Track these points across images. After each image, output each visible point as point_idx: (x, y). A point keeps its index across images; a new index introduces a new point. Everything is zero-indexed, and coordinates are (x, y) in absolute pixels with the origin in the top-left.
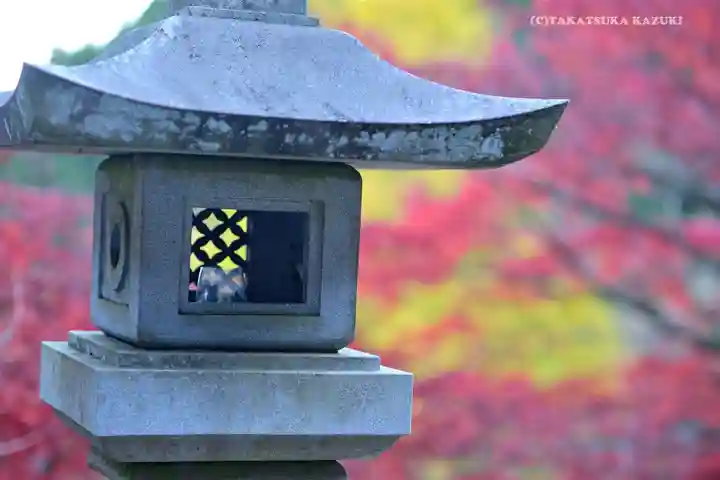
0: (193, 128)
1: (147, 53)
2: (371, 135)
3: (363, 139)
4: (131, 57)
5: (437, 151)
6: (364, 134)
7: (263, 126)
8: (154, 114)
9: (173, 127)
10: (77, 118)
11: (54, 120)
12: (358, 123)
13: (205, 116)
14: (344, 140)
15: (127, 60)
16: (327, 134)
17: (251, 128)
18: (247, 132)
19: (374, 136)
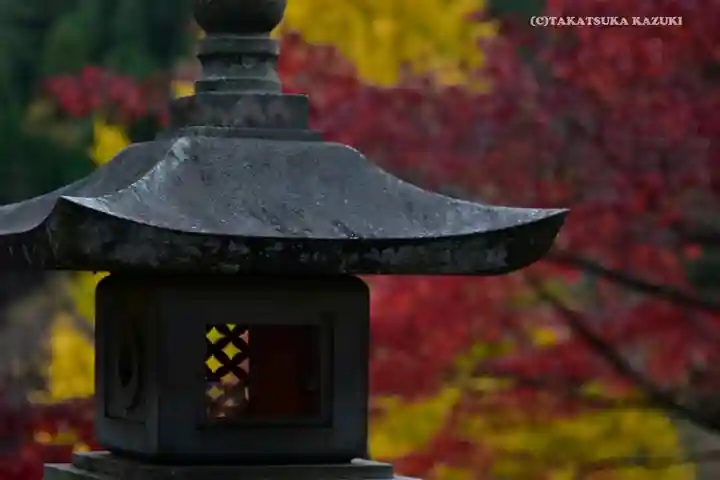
0: (214, 251)
1: (161, 177)
2: (380, 251)
3: (374, 255)
4: (147, 182)
5: (443, 264)
6: (373, 250)
7: (278, 247)
8: (178, 240)
9: (196, 251)
10: (109, 247)
11: (88, 250)
12: (368, 240)
13: (226, 239)
14: (355, 257)
15: (144, 186)
16: (339, 252)
17: (267, 249)
18: (265, 252)
19: (384, 252)
